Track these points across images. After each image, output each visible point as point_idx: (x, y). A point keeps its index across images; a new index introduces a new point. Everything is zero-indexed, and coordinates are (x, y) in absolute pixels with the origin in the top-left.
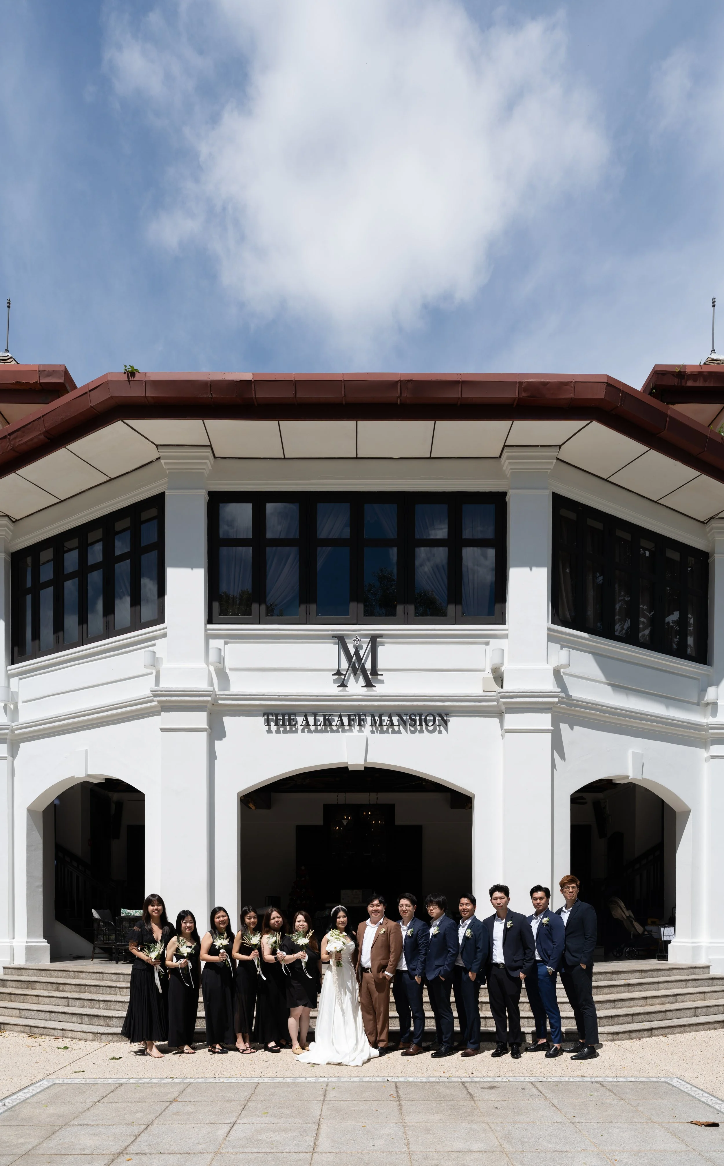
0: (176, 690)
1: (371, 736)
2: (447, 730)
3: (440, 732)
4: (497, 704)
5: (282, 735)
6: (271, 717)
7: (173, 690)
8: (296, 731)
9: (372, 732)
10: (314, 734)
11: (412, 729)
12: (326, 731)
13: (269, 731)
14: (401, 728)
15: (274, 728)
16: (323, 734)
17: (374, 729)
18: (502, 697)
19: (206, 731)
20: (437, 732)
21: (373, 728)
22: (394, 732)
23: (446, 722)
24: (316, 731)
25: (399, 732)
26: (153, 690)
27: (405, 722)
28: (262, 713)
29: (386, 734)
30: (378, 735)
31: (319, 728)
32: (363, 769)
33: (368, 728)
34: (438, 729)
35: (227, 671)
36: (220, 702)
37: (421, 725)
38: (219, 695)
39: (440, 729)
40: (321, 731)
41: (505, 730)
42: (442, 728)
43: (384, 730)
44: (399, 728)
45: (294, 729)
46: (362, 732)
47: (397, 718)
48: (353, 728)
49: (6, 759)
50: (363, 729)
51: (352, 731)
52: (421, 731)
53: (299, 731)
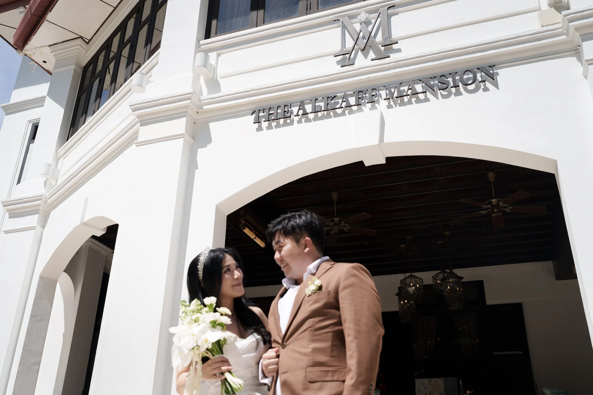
0: (155, 99)
1: (388, 113)
2: (496, 85)
3: (486, 89)
4: (568, 37)
5: (275, 131)
6: (261, 114)
7: (151, 100)
8: (292, 123)
9: (389, 107)
10: (313, 123)
11: (444, 93)
12: (329, 117)
13: (260, 129)
14: (429, 95)
15: (265, 124)
16: (326, 121)
17: (392, 103)
18: (570, 21)
19: (183, 137)
20: (481, 90)
21: (389, 103)
22: (419, 101)
23: (492, 77)
24: (316, 119)
25: (427, 100)
26: (132, 104)
27: (431, 88)
28: (251, 112)
29: (409, 106)
30: (398, 110)
31: (320, 114)
32: (384, 162)
33: (383, 104)
34: (482, 87)
35: (219, 79)
36: (205, 107)
37: (456, 86)
38: (203, 100)
39: (485, 86)
40: (322, 118)
41: (587, 61)
42: (488, 84)
43: (405, 101)
44: (426, 96)
45: (289, 121)
46: (376, 108)
47: (421, 85)
48: (363, 107)
49: (35, 229)
50: (377, 105)
51: (362, 110)
52: (458, 93)
53: (295, 122)
